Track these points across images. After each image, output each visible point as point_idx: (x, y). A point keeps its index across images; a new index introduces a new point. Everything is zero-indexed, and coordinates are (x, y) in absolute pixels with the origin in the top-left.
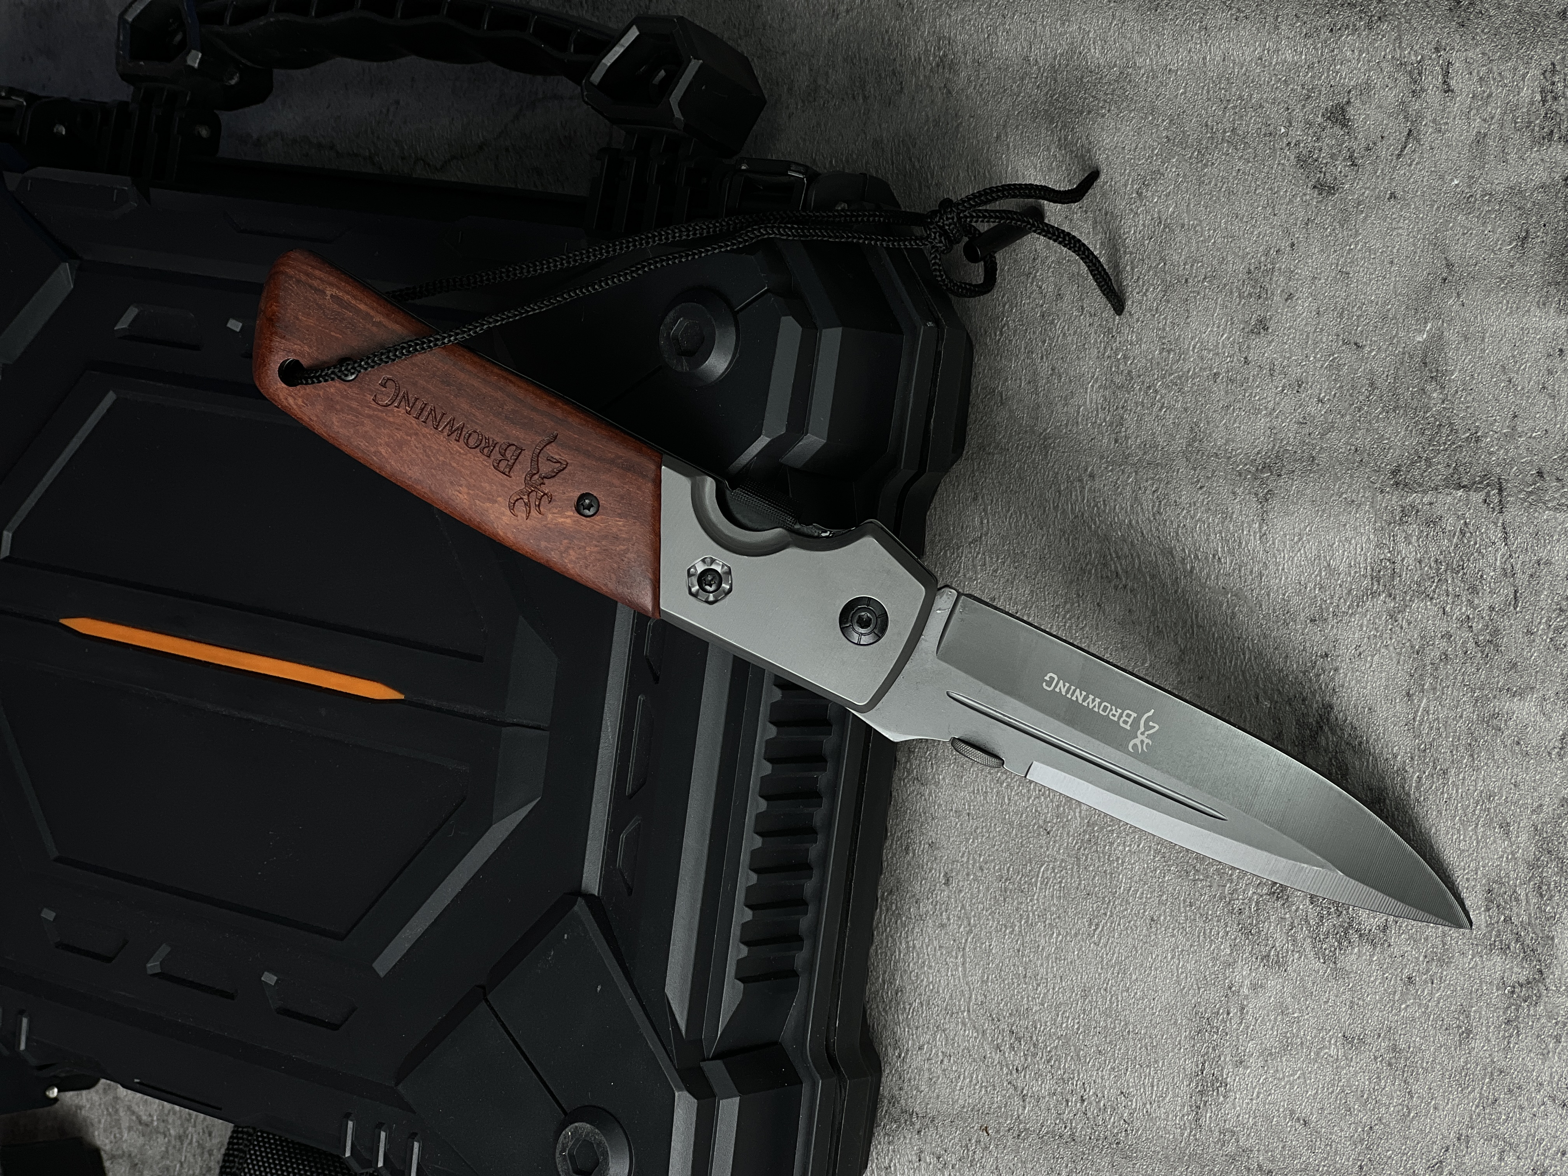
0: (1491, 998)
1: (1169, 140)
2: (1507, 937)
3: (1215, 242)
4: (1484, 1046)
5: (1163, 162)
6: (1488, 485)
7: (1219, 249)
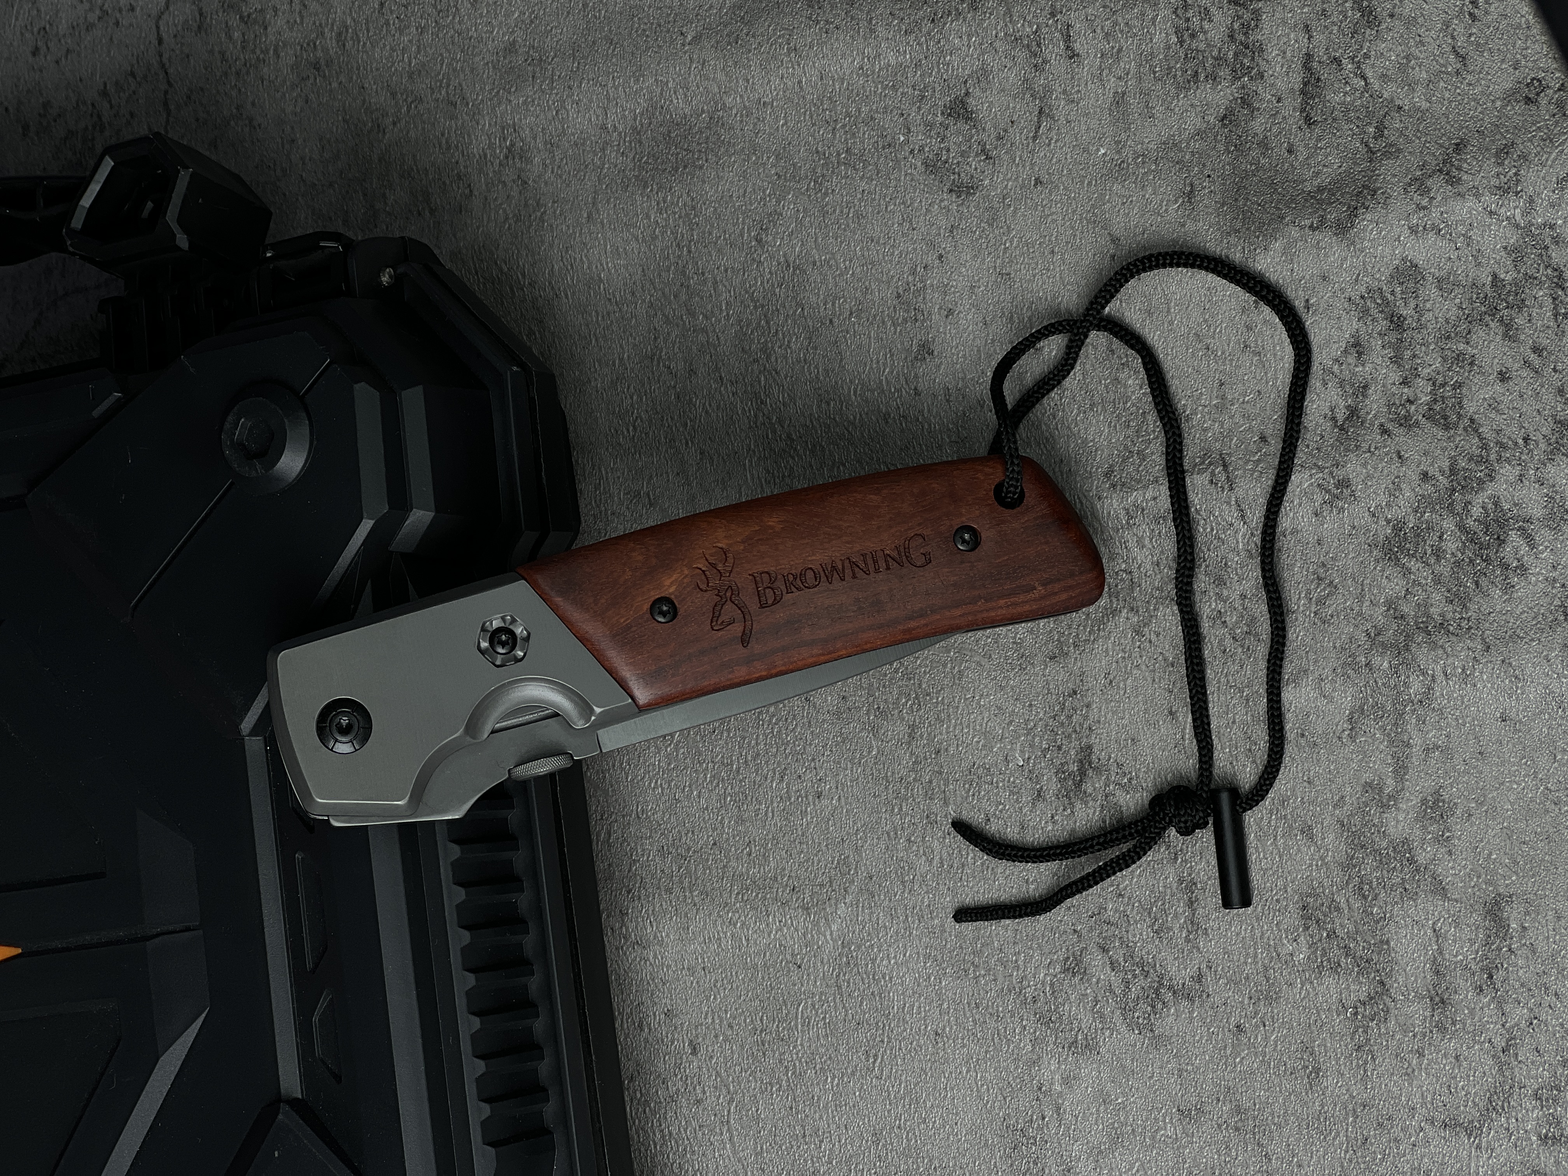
0: (1333, 1027)
1: (779, 177)
2: (1335, 953)
3: (853, 273)
4: (1337, 1082)
5: (778, 202)
6: (1210, 464)
7: (860, 280)
